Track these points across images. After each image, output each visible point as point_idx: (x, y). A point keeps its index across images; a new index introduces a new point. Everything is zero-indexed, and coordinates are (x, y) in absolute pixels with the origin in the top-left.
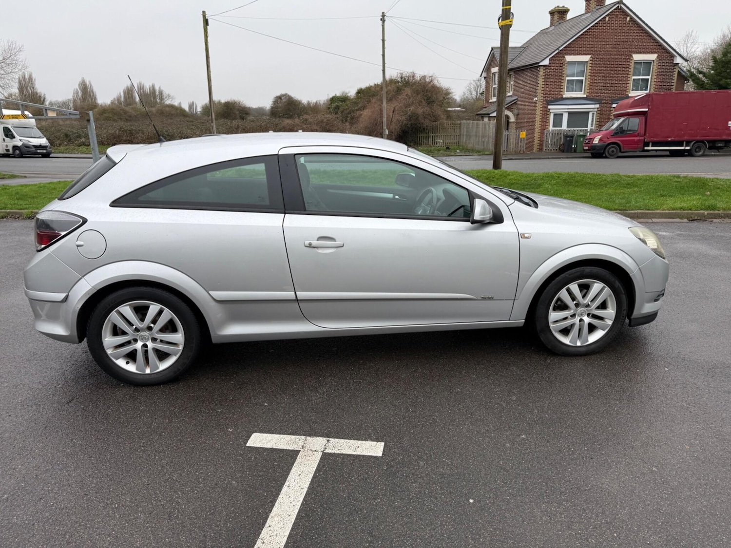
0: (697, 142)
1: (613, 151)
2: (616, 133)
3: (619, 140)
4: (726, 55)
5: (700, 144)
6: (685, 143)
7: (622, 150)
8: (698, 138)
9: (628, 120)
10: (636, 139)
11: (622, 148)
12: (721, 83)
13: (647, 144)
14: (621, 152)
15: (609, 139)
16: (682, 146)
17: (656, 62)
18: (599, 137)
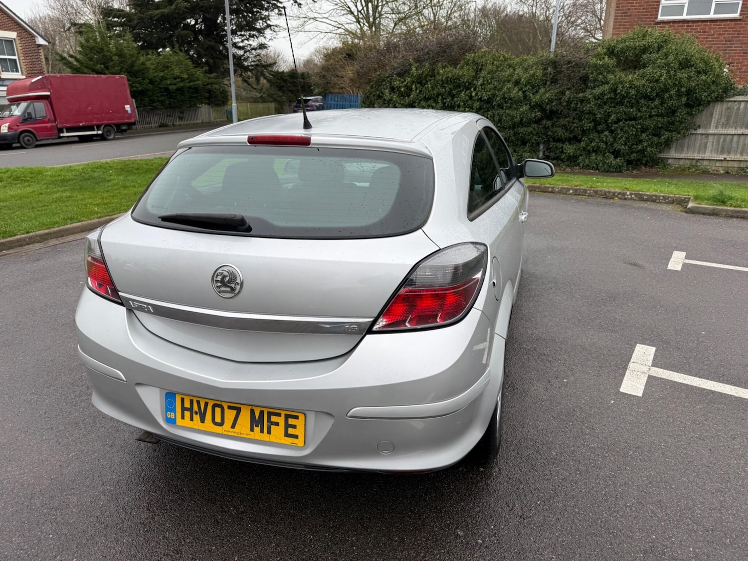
0: (106, 125)
1: (29, 140)
2: (25, 120)
3: (32, 128)
4: (89, 41)
5: (108, 128)
6: (95, 127)
7: (38, 139)
8: (105, 122)
9: (32, 105)
10: (49, 125)
11: (37, 137)
12: (97, 68)
13: (61, 130)
14: (37, 141)
15: (20, 127)
16: (94, 130)
17: (18, 42)
18: (7, 125)
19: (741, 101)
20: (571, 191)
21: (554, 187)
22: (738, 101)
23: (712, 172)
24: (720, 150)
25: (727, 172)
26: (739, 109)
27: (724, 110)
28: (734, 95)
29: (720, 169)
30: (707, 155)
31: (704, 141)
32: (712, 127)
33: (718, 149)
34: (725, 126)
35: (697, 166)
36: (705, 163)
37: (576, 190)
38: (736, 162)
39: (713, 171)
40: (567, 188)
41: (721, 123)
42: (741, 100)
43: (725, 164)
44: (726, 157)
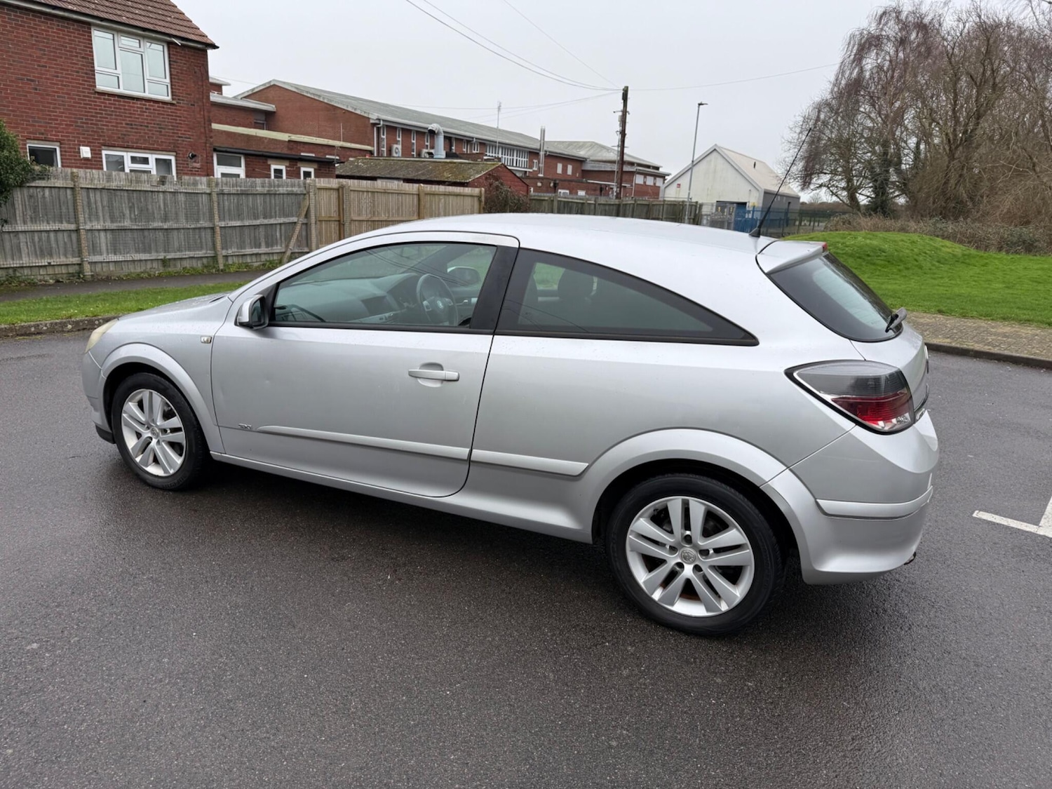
19: (44, 187)
20: (70, 327)
21: (38, 325)
22: (40, 187)
23: (39, 283)
24: (38, 253)
25: (58, 281)
26: (43, 196)
27: (26, 199)
28: (34, 179)
29: (47, 278)
30: (25, 261)
31: (15, 241)
32: (19, 222)
33: (36, 252)
34: (34, 220)
35: (18, 277)
36: (26, 272)
37: (77, 323)
38: (63, 267)
39: (40, 281)
40: (60, 323)
41: (28, 217)
42: (43, 185)
43: (50, 271)
44: (49, 261)
